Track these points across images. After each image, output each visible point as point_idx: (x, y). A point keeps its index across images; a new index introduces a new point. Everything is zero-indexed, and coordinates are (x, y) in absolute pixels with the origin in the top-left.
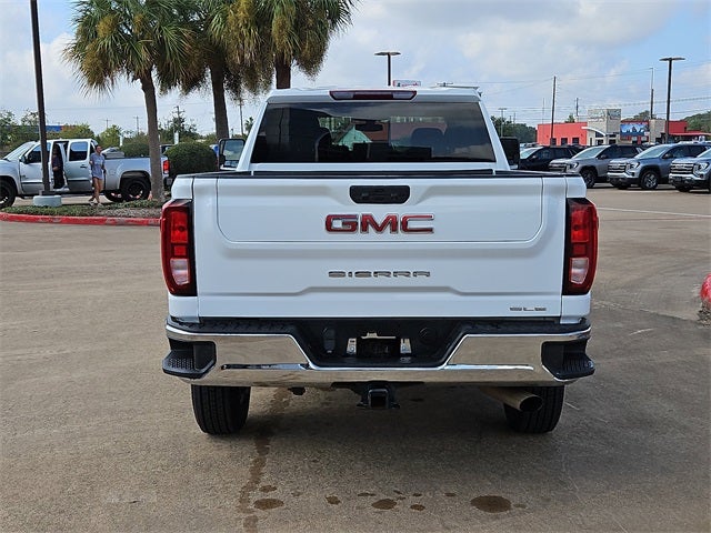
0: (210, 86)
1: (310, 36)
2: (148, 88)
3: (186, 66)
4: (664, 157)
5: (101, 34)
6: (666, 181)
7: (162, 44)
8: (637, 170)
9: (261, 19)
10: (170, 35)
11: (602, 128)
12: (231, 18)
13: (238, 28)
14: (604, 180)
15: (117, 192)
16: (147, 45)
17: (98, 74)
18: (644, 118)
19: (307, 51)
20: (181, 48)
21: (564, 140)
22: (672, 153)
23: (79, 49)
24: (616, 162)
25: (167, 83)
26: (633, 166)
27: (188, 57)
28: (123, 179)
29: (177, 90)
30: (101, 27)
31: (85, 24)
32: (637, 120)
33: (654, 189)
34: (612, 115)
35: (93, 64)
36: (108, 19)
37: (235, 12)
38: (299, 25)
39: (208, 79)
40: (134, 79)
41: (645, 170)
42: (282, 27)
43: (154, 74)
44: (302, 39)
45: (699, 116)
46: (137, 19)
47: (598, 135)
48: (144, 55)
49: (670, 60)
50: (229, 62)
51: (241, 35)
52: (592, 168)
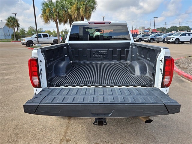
0: (69, 23)
1: (88, 12)
2: (57, 23)
3: (64, 19)
4: (155, 36)
5: (47, 12)
6: (155, 41)
7: (59, 14)
8: (149, 39)
9: (78, 9)
10: (60, 12)
11: (141, 31)
12: (72, 9)
13: (73, 11)
14: (143, 40)
15: (53, 43)
16: (56, 14)
17: (47, 20)
18: (148, 29)
19: (87, 16)
20: (63, 15)
21: (134, 33)
22: (156, 36)
23: (43, 16)
24: (146, 37)
25: (61, 22)
26: (149, 38)
27: (64, 17)
28: (53, 41)
29: (62, 24)
30: (47, 11)
31: (44, 10)
32: (147, 29)
33: (152, 42)
34: (143, 28)
35: (45, 18)
36: (48, 9)
37: (73, 8)
38: (86, 10)
39: (69, 21)
40: (54, 21)
41: (151, 39)
42: (82, 11)
43: (58, 20)
44: (86, 13)
45: (158, 28)
46: (54, 9)
47: (140, 32)
48: (55, 16)
49: (155, 18)
50: (72, 18)
51: (74, 12)
52: (141, 38)
